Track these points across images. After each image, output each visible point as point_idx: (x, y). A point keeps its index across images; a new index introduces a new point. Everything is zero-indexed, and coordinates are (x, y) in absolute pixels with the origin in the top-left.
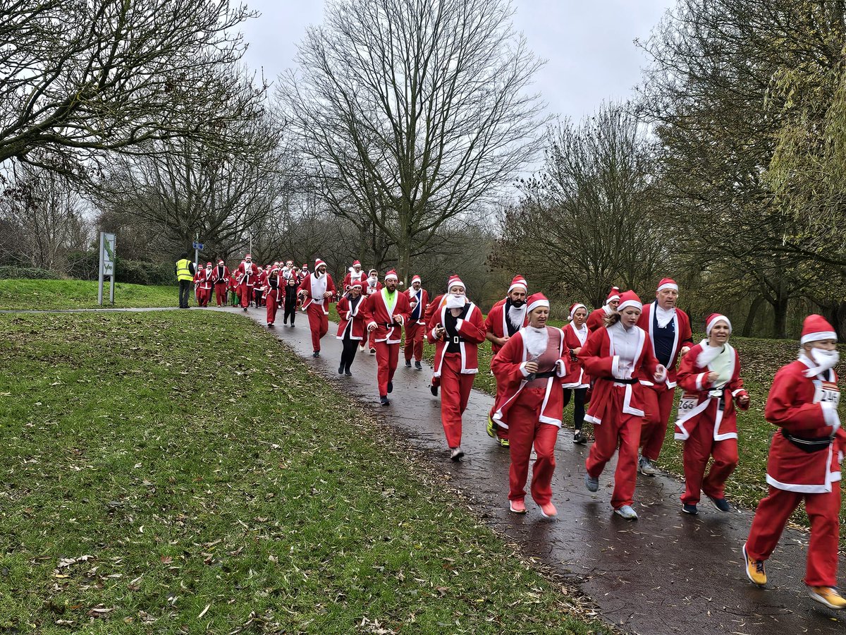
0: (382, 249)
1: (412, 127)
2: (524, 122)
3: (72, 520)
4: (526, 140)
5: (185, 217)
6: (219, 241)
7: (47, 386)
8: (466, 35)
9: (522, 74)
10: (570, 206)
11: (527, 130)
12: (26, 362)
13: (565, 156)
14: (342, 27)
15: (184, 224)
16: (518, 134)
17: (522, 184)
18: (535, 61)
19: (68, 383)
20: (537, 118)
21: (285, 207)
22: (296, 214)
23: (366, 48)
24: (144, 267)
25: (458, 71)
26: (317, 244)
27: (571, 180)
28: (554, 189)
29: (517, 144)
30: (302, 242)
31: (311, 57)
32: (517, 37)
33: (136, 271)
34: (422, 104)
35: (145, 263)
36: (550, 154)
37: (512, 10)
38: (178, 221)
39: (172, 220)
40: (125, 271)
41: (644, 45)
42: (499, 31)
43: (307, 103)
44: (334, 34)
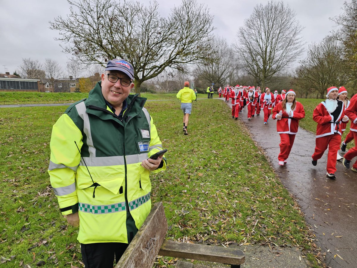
0: (259, 82)
1: (266, 49)
2: (298, 45)
3: (168, 134)
4: (299, 50)
5: (211, 77)
6: (220, 83)
7: (173, 113)
8: (282, 23)
9: (298, 32)
10: (316, 67)
11: (299, 47)
12: (171, 109)
13: (314, 53)
14: (248, 25)
15: (211, 79)
16: (296, 48)
17: (300, 62)
18: (302, 28)
19: (177, 113)
20: (302, 43)
21: (237, 73)
22: (239, 74)
23: (254, 30)
24: (204, 90)
25: (279, 33)
26: (245, 82)
27: (315, 60)
28: (310, 62)
29: (295, 51)
30: (242, 81)
31: (240, 35)
32: (297, 21)
33: (202, 91)
34: (269, 43)
35: (204, 89)
36: (309, 53)
37: (295, 14)
38: (210, 78)
39: (209, 79)
40: (200, 91)
41: (332, 19)
42: (291, 21)
43: (239, 47)
44: (246, 28)
